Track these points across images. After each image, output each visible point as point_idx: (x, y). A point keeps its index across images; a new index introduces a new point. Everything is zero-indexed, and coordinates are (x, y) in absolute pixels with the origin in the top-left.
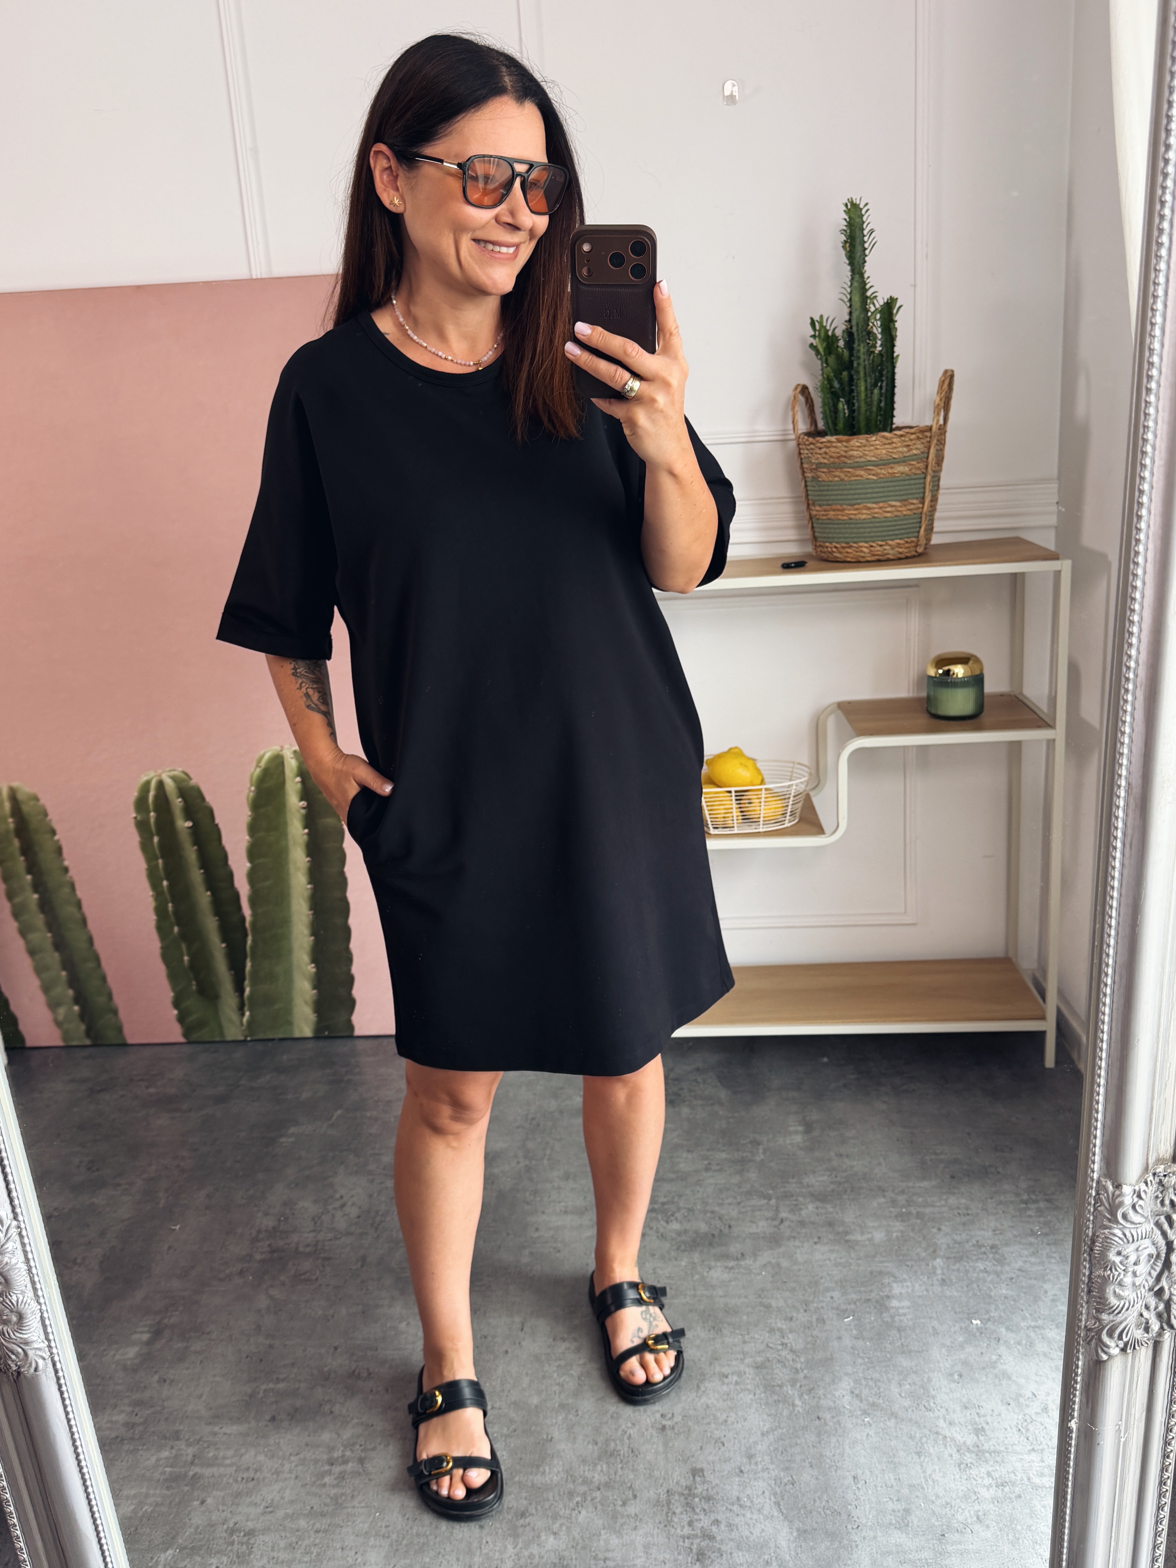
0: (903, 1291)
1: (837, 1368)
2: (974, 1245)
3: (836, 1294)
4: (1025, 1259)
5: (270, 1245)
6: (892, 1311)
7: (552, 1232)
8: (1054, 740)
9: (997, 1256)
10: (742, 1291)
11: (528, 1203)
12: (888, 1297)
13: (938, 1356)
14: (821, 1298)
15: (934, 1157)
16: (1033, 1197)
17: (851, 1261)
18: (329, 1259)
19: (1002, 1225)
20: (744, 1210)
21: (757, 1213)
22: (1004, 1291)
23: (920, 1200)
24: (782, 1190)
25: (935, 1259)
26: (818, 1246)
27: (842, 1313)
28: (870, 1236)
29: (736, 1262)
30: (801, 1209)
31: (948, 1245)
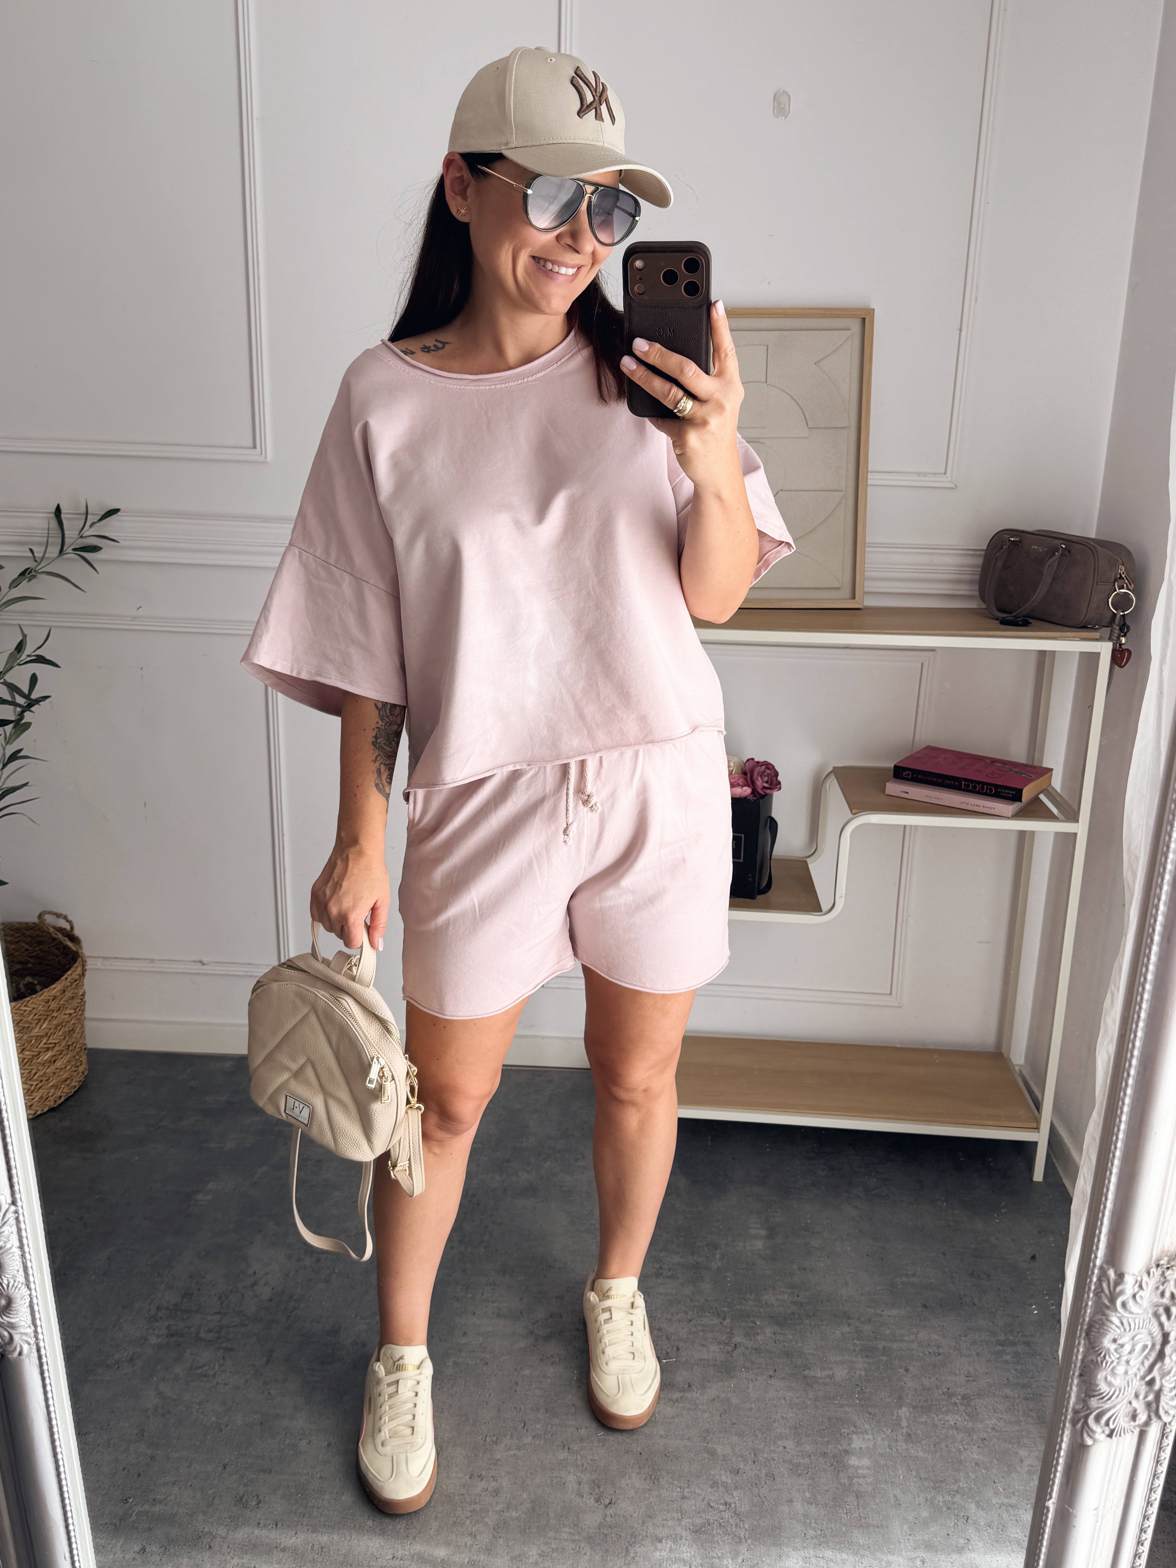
0: (864, 1446)
1: (786, 1541)
3: (790, 1444)
4: (999, 1415)
5: (168, 1327)
6: (851, 1470)
7: (481, 1339)
8: (1075, 835)
9: (969, 1409)
10: (686, 1431)
11: (458, 1300)
12: (846, 1452)
13: (899, 1532)
14: (773, 1448)
15: (905, 1280)
16: (1011, 1338)
17: (809, 1402)
18: (231, 1350)
19: (976, 1370)
20: (694, 1330)
21: (709, 1335)
22: (976, 1456)
23: (888, 1332)
24: (739, 1307)
25: (900, 1408)
26: (773, 1381)
27: (795, 1469)
28: (831, 1373)
29: (681, 1394)
30: (757, 1334)
31: (916, 1390)
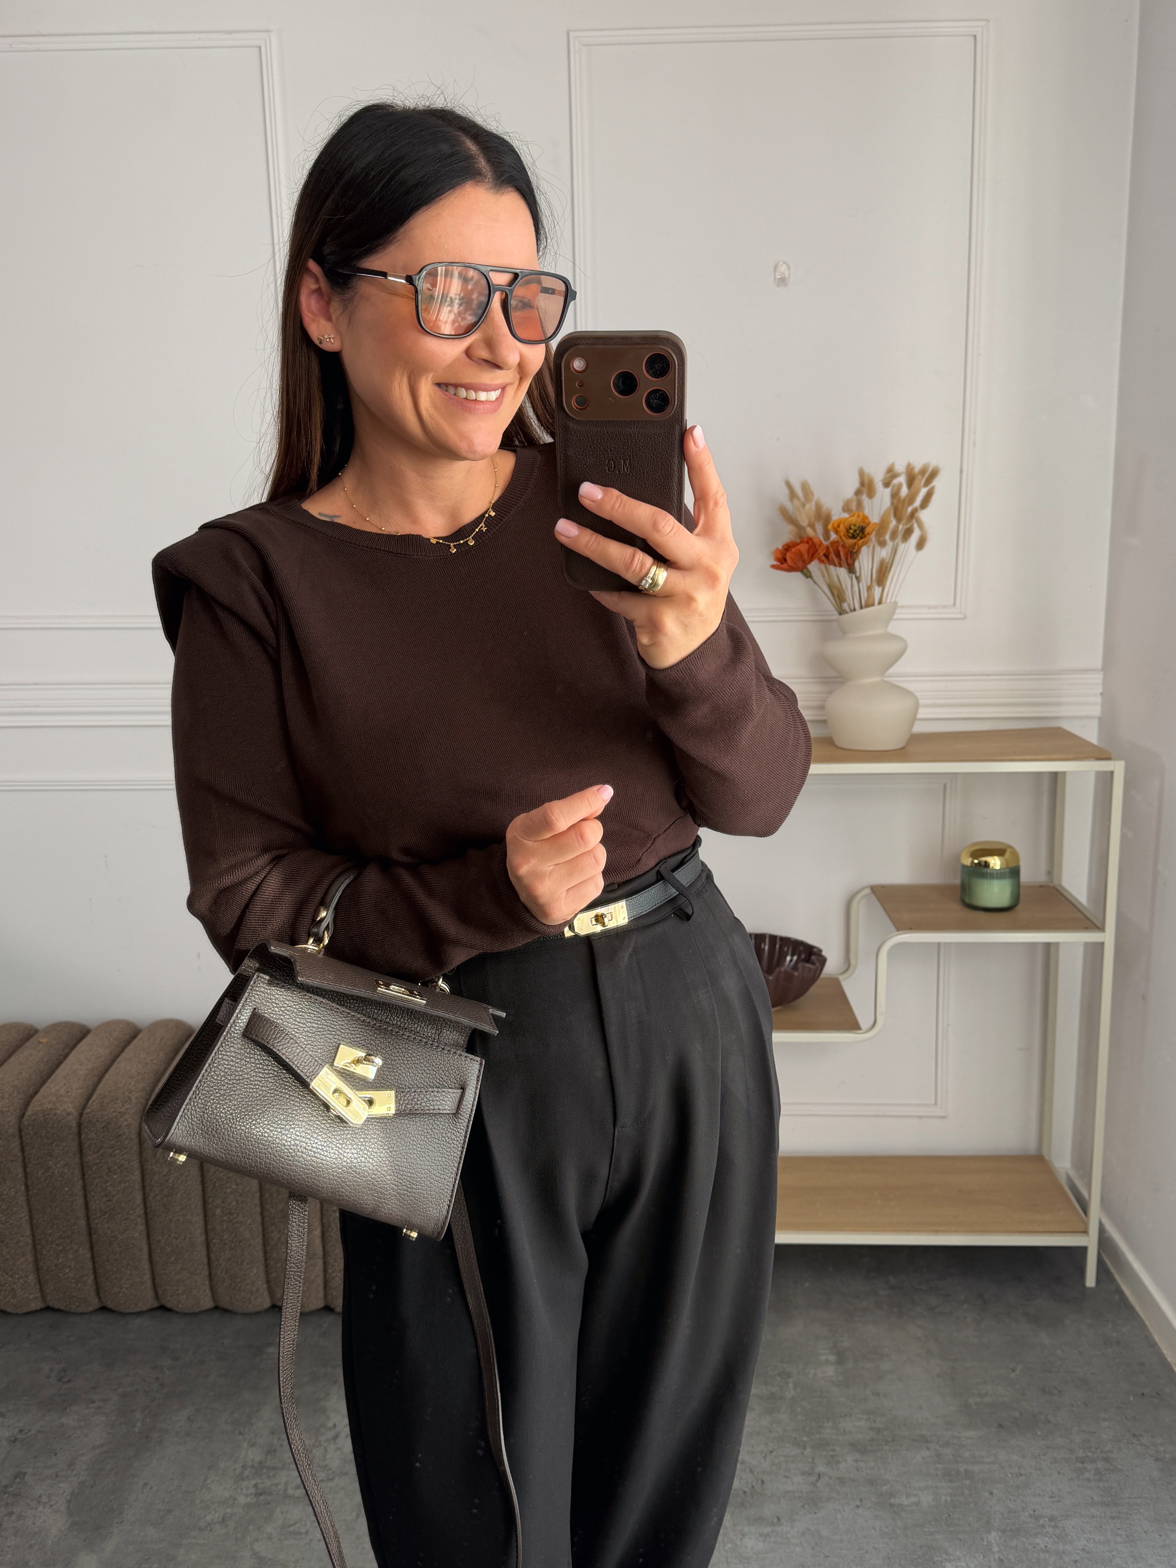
2: (1030, 1516)
4: (1088, 1535)
5: (255, 1486)
8: (1103, 944)
9: (1058, 1531)
15: (978, 1400)
16: (1090, 1454)
17: (898, 1531)
19: (1060, 1490)
20: (777, 1461)
21: (792, 1466)
23: (967, 1454)
24: (818, 1436)
25: (990, 1533)
26: (860, 1511)
28: (915, 1500)
29: (772, 1529)
30: (839, 1462)
31: (1002, 1514)
